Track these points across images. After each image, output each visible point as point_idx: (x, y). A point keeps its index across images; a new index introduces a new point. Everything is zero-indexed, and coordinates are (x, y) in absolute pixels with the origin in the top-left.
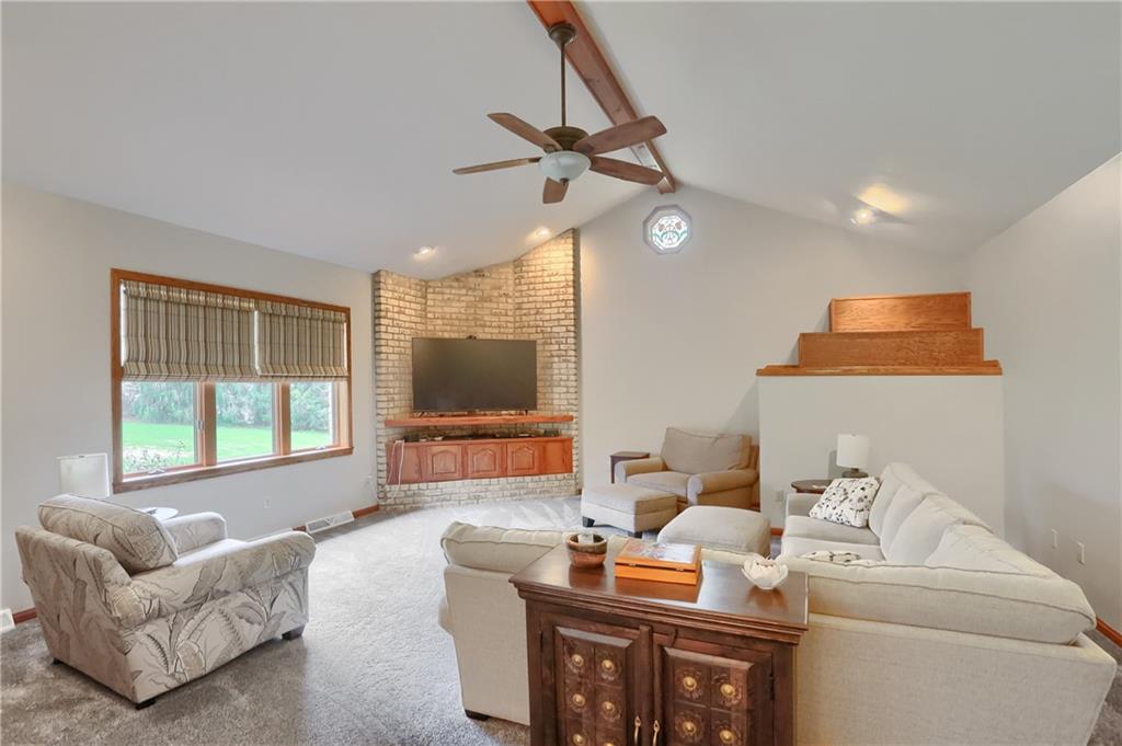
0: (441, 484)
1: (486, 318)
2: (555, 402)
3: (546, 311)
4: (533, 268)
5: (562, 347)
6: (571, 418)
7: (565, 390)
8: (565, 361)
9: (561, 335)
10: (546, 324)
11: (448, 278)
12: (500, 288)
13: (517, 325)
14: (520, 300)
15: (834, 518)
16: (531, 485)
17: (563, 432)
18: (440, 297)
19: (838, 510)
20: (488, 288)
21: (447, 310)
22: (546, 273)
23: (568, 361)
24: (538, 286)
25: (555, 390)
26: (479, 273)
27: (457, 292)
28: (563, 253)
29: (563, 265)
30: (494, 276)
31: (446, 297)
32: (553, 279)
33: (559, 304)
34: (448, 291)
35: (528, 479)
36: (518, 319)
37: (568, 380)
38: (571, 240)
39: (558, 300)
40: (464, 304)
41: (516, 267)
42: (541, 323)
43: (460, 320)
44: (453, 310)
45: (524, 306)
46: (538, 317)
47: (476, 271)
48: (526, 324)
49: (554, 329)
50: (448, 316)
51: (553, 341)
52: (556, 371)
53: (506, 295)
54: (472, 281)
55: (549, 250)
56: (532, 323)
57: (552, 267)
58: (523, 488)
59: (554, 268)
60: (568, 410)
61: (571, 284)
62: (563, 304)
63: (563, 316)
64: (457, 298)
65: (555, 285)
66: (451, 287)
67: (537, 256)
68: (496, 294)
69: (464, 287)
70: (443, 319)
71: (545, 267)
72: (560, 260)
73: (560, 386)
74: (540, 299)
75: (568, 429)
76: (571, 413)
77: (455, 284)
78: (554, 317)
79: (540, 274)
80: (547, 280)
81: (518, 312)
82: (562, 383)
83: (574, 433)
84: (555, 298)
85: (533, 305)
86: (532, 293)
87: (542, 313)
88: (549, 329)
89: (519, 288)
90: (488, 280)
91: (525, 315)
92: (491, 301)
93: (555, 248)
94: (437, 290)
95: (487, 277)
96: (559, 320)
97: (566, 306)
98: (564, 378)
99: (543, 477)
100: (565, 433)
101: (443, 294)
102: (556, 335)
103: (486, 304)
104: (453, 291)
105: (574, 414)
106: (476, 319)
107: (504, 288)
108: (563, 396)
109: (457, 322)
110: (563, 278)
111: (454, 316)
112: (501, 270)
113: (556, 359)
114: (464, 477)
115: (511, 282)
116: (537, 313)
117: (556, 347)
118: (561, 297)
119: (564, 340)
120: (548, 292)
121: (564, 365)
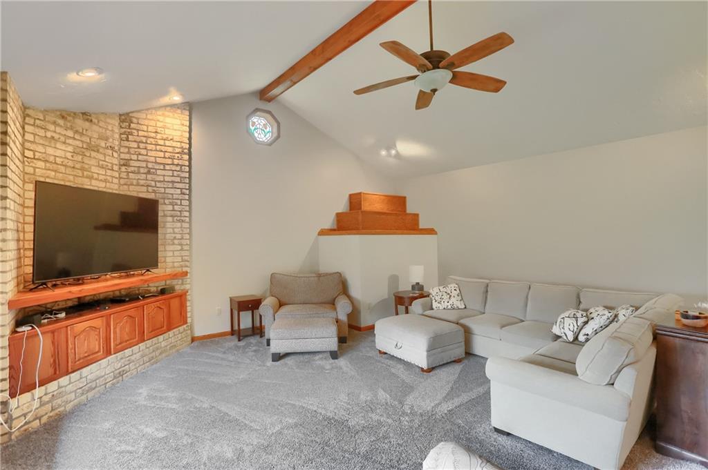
0: (85, 371)
1: (94, 169)
2: (168, 260)
3: (159, 172)
4: (145, 128)
5: (176, 208)
6: (186, 274)
7: (179, 248)
8: (179, 221)
9: (175, 196)
10: (158, 185)
11: (53, 111)
12: (107, 139)
13: (122, 181)
14: (127, 157)
15: (449, 307)
16: (163, 344)
17: (177, 287)
18: (42, 133)
19: (451, 302)
20: (96, 135)
21: (50, 151)
22: (159, 136)
23: (183, 221)
24: (149, 147)
25: (168, 248)
26: (86, 116)
27: (64, 132)
28: (178, 122)
29: (179, 133)
30: (101, 124)
31: (49, 134)
32: (168, 143)
33: (174, 168)
34: (52, 127)
35: (161, 338)
36: (124, 175)
37: (182, 239)
38: (187, 113)
39: (173, 164)
40: (70, 149)
41: (123, 121)
42: (153, 183)
43: (65, 166)
44: (58, 153)
45: (132, 163)
46: (149, 177)
47: (84, 114)
48: (135, 182)
49: (168, 191)
50: (52, 159)
51: (167, 201)
52: (170, 230)
53: (112, 148)
54: (80, 123)
55: (163, 115)
56: (142, 182)
57: (167, 131)
58: (157, 349)
59: (169, 133)
60: (182, 266)
61: (186, 151)
62: (178, 168)
63: (178, 179)
64: (62, 139)
65: (170, 149)
66: (54, 123)
67: (149, 117)
68: (104, 145)
69: (71, 128)
70: (46, 161)
71: (159, 130)
72: (175, 127)
73: (174, 244)
74: (152, 159)
75: (182, 284)
76: (185, 269)
77: (61, 122)
78: (167, 179)
79: (153, 135)
80: (161, 142)
81: (123, 169)
82: (176, 242)
83: (187, 287)
84: (169, 161)
85: (144, 164)
86: (144, 152)
87: (154, 174)
88: (163, 190)
89: (126, 144)
90: (95, 127)
91: (132, 172)
92: (98, 151)
93: (171, 114)
94: (38, 122)
95: (95, 124)
96: (173, 182)
97: (181, 171)
98: (179, 236)
99: (171, 333)
100: (179, 288)
101: (46, 129)
102: (170, 196)
103: (94, 154)
104: (58, 130)
105: (188, 270)
106: (83, 169)
107: (111, 140)
108: (177, 253)
109: (62, 169)
110: (178, 145)
111: (59, 160)
112: (109, 120)
113: (170, 219)
114: (108, 353)
115: (117, 136)
116: (149, 172)
117: (170, 207)
118: (176, 162)
119: (179, 202)
120: (162, 154)
121: (179, 225)
